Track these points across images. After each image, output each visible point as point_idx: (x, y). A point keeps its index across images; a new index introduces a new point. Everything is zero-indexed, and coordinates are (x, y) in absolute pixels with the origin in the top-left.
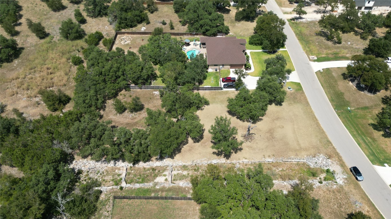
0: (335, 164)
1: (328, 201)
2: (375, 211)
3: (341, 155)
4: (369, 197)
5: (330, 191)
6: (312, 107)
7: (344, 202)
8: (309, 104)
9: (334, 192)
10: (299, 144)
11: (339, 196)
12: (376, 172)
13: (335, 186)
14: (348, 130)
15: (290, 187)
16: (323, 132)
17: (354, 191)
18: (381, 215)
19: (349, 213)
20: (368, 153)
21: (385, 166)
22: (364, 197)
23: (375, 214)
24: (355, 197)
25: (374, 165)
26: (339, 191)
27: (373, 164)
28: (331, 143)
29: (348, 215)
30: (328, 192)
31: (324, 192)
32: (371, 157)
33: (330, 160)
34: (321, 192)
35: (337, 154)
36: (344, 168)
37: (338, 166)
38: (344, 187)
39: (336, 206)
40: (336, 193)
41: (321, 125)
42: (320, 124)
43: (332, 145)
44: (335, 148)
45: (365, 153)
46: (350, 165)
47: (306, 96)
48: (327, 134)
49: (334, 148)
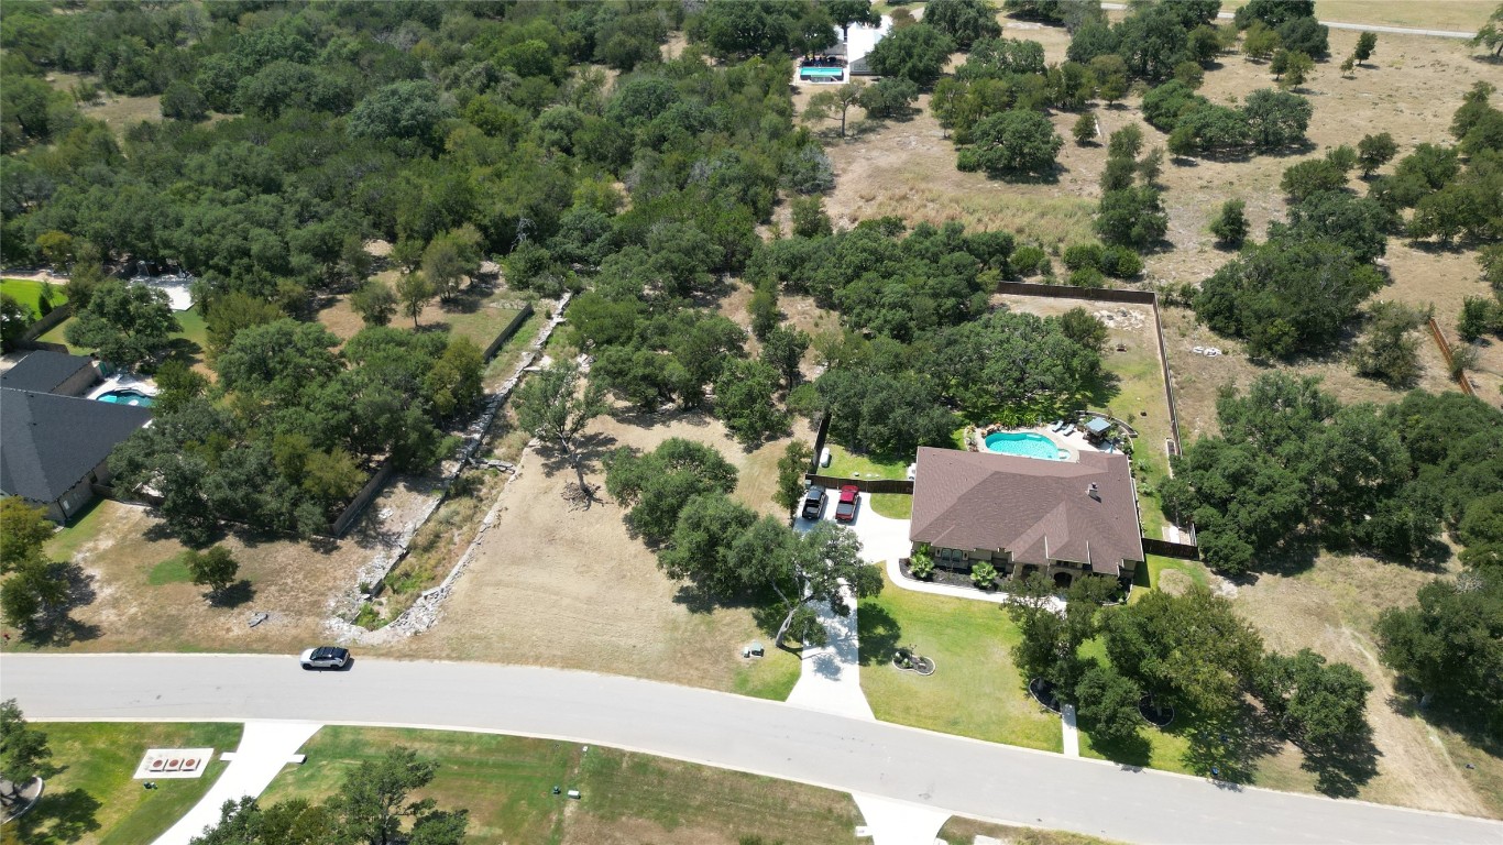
0: (390, 639)
1: (312, 575)
2: (217, 645)
3: (405, 663)
4: (254, 655)
5: (330, 589)
6: (632, 679)
7: (286, 599)
8: (648, 677)
9: (322, 594)
10: (498, 584)
11: (304, 598)
12: (298, 718)
13: (333, 604)
14: (480, 736)
15: (395, 529)
16: (508, 658)
17: (294, 632)
18: (201, 651)
19: (256, 596)
20: (369, 737)
21: (298, 752)
22: (265, 645)
23: (214, 640)
24: (278, 624)
25: (321, 726)
26: (316, 604)
27: (325, 727)
28: (459, 658)
29: (255, 592)
30: (330, 585)
31: (335, 579)
32: (348, 737)
33: (408, 634)
34: (340, 573)
35: (412, 656)
36: (364, 648)
37: (380, 642)
38: (317, 619)
39: (289, 581)
40: (315, 598)
41: (538, 668)
42: (546, 669)
43: (449, 657)
44: (436, 662)
45: (373, 729)
46: (360, 663)
47: (697, 689)
48: (497, 667)
49: (440, 658)
